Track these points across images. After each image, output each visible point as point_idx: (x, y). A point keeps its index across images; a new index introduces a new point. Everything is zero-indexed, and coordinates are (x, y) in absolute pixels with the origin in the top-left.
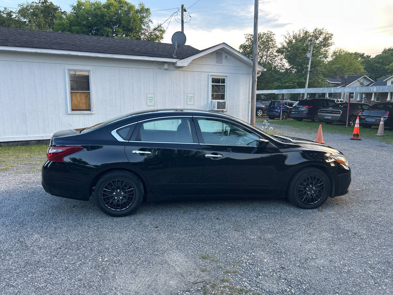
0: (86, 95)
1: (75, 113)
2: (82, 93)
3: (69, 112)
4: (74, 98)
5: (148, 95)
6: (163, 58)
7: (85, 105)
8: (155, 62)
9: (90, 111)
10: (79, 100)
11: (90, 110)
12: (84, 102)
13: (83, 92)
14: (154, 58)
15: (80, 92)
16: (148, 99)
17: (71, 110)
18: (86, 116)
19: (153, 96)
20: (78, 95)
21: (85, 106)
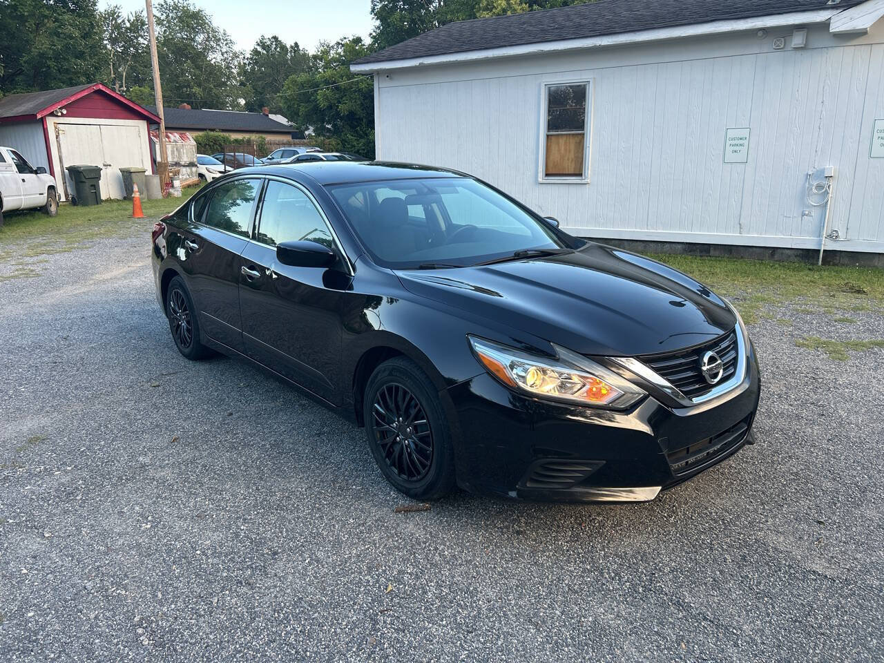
0: (577, 139)
1: (553, 182)
2: (571, 137)
3: (540, 180)
4: (554, 148)
5: (731, 134)
6: (781, 16)
7: (573, 162)
8: (760, 34)
9: (580, 178)
10: (563, 151)
11: (580, 175)
12: (573, 157)
13: (573, 135)
14: (749, 20)
15: (567, 135)
16: (728, 143)
17: (544, 175)
18: (573, 189)
19: (745, 133)
20: (562, 141)
21: (573, 166)
